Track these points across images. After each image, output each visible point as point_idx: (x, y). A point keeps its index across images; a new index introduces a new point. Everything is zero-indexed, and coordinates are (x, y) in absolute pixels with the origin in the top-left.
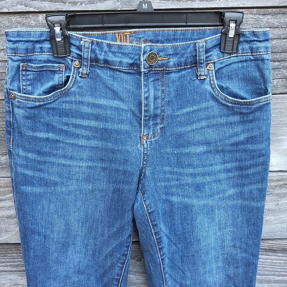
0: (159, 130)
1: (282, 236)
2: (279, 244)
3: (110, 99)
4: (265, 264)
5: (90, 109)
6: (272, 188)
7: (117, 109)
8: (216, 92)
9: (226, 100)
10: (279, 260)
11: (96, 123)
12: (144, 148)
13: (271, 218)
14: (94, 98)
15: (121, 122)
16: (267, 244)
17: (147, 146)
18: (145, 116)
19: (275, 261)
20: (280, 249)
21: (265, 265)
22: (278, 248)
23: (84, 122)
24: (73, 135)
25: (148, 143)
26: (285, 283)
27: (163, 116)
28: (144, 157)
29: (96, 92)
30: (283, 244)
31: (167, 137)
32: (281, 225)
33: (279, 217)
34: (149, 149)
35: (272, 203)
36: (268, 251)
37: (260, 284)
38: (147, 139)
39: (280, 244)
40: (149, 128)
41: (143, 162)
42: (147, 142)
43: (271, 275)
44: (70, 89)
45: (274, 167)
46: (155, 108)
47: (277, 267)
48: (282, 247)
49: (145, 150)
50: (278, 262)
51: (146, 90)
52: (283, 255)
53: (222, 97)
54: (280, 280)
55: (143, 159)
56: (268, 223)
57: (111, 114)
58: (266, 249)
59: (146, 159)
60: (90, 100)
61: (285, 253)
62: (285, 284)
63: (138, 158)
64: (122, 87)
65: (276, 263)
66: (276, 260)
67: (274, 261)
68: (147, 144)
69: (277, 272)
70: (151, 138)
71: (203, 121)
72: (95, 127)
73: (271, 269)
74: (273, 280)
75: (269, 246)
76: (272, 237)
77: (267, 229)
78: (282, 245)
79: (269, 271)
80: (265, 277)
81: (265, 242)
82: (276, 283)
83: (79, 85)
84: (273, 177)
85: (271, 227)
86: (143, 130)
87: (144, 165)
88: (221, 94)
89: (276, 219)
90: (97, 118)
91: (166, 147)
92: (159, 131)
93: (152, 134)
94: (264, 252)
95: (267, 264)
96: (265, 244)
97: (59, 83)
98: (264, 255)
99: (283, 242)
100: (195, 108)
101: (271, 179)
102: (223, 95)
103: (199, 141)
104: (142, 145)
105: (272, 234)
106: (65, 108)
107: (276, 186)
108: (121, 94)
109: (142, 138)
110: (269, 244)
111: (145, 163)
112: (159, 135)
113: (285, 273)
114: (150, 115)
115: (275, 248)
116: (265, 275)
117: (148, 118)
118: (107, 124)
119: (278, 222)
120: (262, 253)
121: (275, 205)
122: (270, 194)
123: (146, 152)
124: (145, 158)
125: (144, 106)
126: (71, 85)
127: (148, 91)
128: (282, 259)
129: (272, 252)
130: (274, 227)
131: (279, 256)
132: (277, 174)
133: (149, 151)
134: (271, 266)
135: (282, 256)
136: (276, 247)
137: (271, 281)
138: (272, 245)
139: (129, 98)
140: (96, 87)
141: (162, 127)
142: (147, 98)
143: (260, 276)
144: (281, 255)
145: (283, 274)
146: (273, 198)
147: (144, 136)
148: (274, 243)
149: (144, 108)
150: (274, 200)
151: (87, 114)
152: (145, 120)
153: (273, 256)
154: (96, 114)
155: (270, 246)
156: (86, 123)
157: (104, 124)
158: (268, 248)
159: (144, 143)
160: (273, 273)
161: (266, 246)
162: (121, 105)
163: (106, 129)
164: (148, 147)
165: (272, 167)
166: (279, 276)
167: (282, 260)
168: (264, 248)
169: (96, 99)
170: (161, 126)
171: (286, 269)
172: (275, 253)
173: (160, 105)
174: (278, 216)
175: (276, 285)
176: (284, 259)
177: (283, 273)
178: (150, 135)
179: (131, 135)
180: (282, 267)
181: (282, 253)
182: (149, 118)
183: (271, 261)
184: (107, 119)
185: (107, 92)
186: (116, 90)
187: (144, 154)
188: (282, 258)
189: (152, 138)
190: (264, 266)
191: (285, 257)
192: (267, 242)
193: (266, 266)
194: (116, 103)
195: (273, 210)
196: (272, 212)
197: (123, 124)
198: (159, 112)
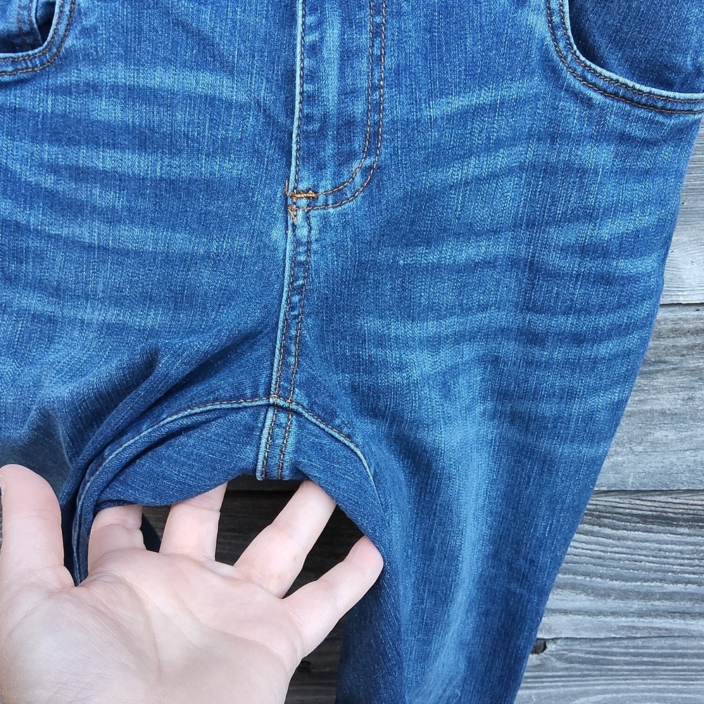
0: (358, 174)
1: (694, 483)
2: (684, 504)
3: (185, 66)
4: (640, 552)
5: (118, 108)
6: (678, 352)
7: (210, 101)
8: (561, 45)
9: (585, 79)
10: (680, 543)
11: (139, 162)
12: (298, 243)
13: (666, 436)
14: (132, 67)
15: (223, 148)
16: (649, 504)
17: (310, 232)
18: (307, 119)
19: (669, 546)
20: (685, 516)
21: (639, 555)
22: (680, 513)
23: (99, 158)
24: (70, 206)
25: (314, 221)
26: (691, 600)
27: (376, 123)
28: (294, 278)
29: (140, 43)
30: (696, 505)
31: (387, 203)
32: (693, 454)
33: (692, 433)
34: (314, 246)
35: (674, 396)
36: (651, 522)
37: (621, 601)
38: (308, 206)
39: (687, 504)
40: (321, 167)
41: (288, 297)
42: (308, 218)
43: (653, 580)
44: (63, 41)
45: (692, 293)
46: (347, 93)
47: (671, 560)
48: (692, 512)
49: (301, 249)
50: (677, 548)
51: (310, 20)
52: (692, 531)
53: (574, 65)
54: (678, 593)
55: (292, 283)
56: (658, 450)
57: (189, 124)
58: (646, 516)
59: (304, 285)
60: (120, 74)
61: (698, 526)
62: (689, 603)
63: (273, 278)
64: (229, 21)
65: (672, 551)
66: (672, 543)
67: (664, 546)
68: (309, 224)
69: (670, 574)
70: (327, 205)
71: (501, 150)
72: (139, 174)
73: (655, 565)
74: (659, 593)
75: (653, 509)
76: (666, 485)
77: (654, 465)
78: (693, 507)
79: (650, 570)
80: (636, 584)
81: (643, 498)
82: (666, 599)
83: (84, 23)
84: (686, 321)
85: (664, 461)
86: (297, 173)
87: (293, 309)
88: (575, 52)
89: (681, 439)
90: (143, 140)
91: (379, 242)
92: (358, 179)
93: (329, 187)
94: (639, 523)
95: (645, 553)
96: (642, 503)
97: (20, 29)
98: (638, 531)
99: (695, 498)
100: (485, 96)
101: (678, 326)
102: (578, 57)
103: (471, 224)
104: (290, 228)
105: (666, 480)
106: (52, 113)
107: (693, 347)
108: (224, 47)
109: (290, 201)
110: (656, 504)
111: (296, 299)
112: (360, 196)
113: (692, 576)
114: (325, 116)
115: (671, 515)
116: (637, 580)
117: (317, 125)
118: (175, 162)
119: (685, 446)
120: (633, 524)
121: (683, 400)
122: (672, 368)
123: (302, 258)
124: (297, 279)
125: (301, 77)
126: (62, 28)
127: (320, 24)
128: (687, 540)
129: (660, 524)
130: (674, 460)
131: (681, 534)
132: (696, 313)
133: (315, 253)
134: (655, 557)
135: (689, 535)
136: (676, 511)
137: (653, 594)
138: (663, 505)
139: (254, 57)
140: (141, 27)
141: (371, 167)
142: (313, 50)
143: (623, 583)
144: (686, 530)
145: (689, 578)
146: (678, 380)
147: (299, 196)
148: (670, 500)
149: (302, 86)
150: (682, 385)
151: (109, 127)
152: (304, 135)
153: (664, 533)
154: (141, 124)
155: (658, 509)
156: (105, 160)
157: (166, 161)
158: (651, 513)
159: (299, 220)
160: (660, 575)
161: (645, 508)
162: (226, 88)
163: (172, 182)
164: (313, 238)
165: (685, 293)
166: (676, 582)
167: (687, 543)
168: (640, 512)
169: (138, 70)
170: (368, 162)
171: (696, 566)
172: (672, 525)
173: (363, 83)
174: (687, 429)
175: (663, 604)
176: (694, 541)
177: (687, 576)
178: (321, 191)
179: (253, 196)
180: (686, 561)
181: (690, 527)
182: (321, 129)
183: (656, 545)
184: (177, 141)
185: (178, 43)
186: (206, 30)
187: (296, 264)
188: (689, 539)
189: (330, 202)
190: (637, 557)
191: (699, 536)
192: (649, 498)
193: (643, 557)
194: (204, 82)
195: (676, 414)
196: (672, 419)
197: (230, 157)
198: (359, 108)
